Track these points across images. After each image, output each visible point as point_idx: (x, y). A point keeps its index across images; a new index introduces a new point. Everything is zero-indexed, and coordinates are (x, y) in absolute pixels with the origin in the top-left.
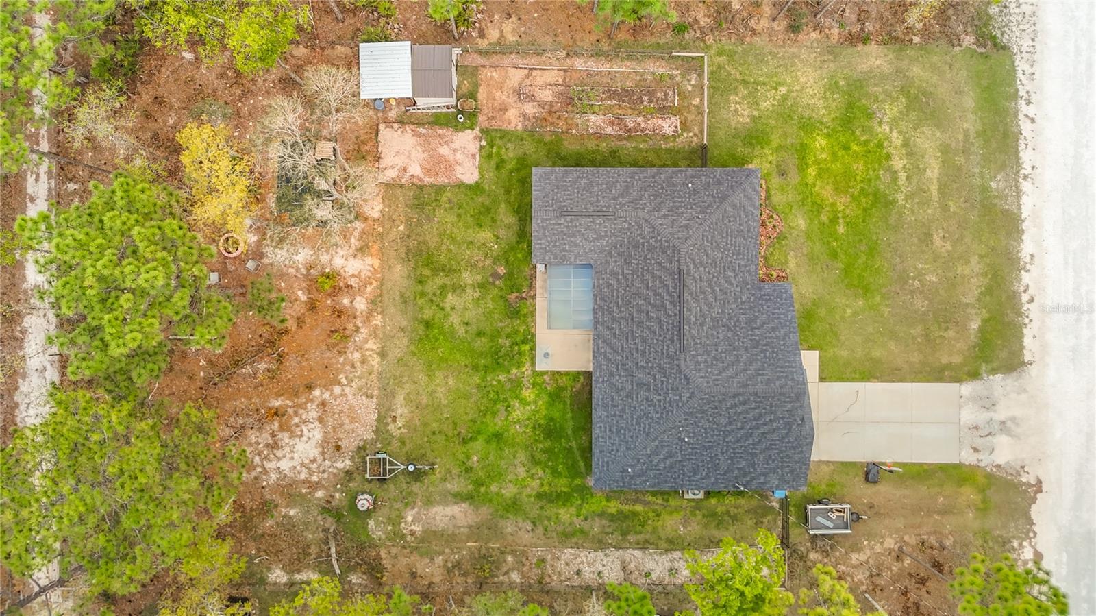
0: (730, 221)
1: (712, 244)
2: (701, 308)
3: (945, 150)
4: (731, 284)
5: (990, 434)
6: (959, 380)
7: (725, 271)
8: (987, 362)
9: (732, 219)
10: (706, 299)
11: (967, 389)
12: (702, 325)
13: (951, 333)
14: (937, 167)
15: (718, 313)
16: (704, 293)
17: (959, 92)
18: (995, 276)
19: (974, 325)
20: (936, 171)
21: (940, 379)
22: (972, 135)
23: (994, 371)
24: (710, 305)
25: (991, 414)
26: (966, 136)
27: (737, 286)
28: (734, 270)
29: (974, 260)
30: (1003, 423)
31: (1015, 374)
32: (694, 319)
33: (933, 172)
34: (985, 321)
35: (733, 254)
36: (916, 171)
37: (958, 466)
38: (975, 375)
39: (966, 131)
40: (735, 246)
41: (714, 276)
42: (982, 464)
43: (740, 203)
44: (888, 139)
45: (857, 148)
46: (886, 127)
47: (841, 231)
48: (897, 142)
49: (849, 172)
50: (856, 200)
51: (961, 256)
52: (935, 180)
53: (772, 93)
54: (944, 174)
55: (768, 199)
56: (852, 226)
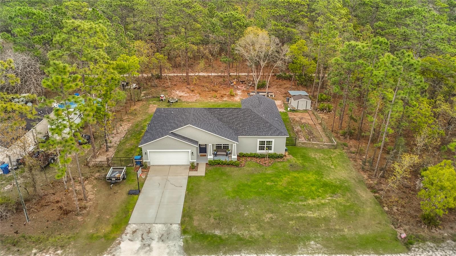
0: (263, 124)
1: (253, 118)
2: (226, 114)
3: (326, 220)
4: (236, 125)
5: (143, 239)
6: (182, 223)
7: (242, 123)
8: (193, 238)
9: (264, 125)
10: (230, 116)
11: (176, 227)
12: (219, 115)
13: (212, 221)
14: (315, 215)
15: (224, 120)
16: (233, 115)
17: (365, 227)
18: (250, 242)
19: (217, 232)
20: (312, 215)
21: (184, 216)
22: (341, 233)
23: (186, 241)
24: (228, 117)
25: (156, 240)
26: (340, 230)
27: (236, 127)
28: (243, 126)
29: (260, 233)
30: (149, 245)
31: (182, 251)
32: (222, 112)
33: (310, 214)
34: (220, 238)
35: (249, 126)
36: (310, 208)
37: (127, 224)
38: (184, 232)
39: (342, 230)
40: (253, 127)
41: (239, 119)
42: (124, 236)
43: (272, 128)
44: (323, 198)
45: (313, 188)
46: (330, 198)
47: (268, 183)
48: (323, 201)
49: (300, 186)
50: (285, 188)
51: (261, 226)
52: (306, 215)
53: (329, 164)
54: (311, 219)
55: (278, 162)
56: (271, 187)
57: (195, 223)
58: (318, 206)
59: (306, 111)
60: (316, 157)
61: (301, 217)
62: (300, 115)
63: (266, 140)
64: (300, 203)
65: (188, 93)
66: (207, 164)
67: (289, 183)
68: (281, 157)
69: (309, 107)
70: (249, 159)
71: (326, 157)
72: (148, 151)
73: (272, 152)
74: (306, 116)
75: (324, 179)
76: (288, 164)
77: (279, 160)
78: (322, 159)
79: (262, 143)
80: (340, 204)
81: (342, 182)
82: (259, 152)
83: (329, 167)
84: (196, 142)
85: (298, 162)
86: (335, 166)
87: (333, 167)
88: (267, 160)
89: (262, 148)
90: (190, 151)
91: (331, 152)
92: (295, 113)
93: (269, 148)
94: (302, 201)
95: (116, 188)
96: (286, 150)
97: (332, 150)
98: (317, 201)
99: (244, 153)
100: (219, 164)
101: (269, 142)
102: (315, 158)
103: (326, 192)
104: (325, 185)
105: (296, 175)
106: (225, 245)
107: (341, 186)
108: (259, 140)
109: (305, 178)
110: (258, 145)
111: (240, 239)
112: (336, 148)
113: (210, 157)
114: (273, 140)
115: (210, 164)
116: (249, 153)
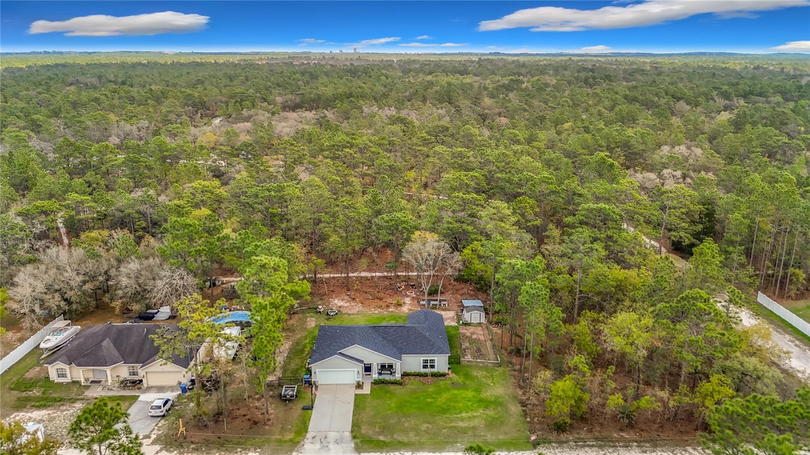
0: (426, 343)
1: (417, 336)
2: (390, 332)
3: (474, 428)
4: (400, 344)
5: (321, 442)
6: (352, 432)
7: (406, 341)
8: (362, 442)
9: (428, 343)
10: (394, 334)
11: (348, 434)
12: (384, 333)
13: (377, 429)
14: (465, 425)
15: (388, 339)
16: (397, 334)
17: (506, 433)
18: (408, 444)
19: (382, 438)
20: (463, 425)
21: (353, 426)
22: (485, 438)
23: (356, 444)
24: (392, 335)
25: (332, 443)
26: (484, 436)
27: (400, 346)
28: (407, 345)
29: (417, 438)
30: (327, 447)
31: (354, 450)
32: (386, 330)
33: (461, 424)
34: (384, 441)
35: (413, 345)
36: (462, 420)
37: (307, 432)
38: (354, 437)
39: (486, 436)
40: (416, 345)
41: (404, 337)
42: (305, 440)
43: (434, 347)
44: (476, 412)
45: (469, 404)
46: (482, 412)
47: (428, 400)
48: (475, 414)
49: (457, 402)
50: (444, 404)
51: (418, 433)
52: (457, 425)
53: (489, 381)
54: (461, 428)
55: (441, 380)
56: (431, 403)
57: (363, 431)
58: (470, 417)
59: (480, 324)
60: (478, 374)
61: (453, 426)
62: (472, 329)
63: (429, 359)
64: (455, 416)
65: (349, 301)
66: (372, 383)
67: (448, 400)
68: (444, 375)
69: (483, 320)
70: (412, 378)
71: (488, 375)
72: (317, 370)
73: (435, 370)
74: (479, 331)
75: (481, 395)
76: (449, 382)
77: (442, 378)
78: (484, 377)
79: (426, 361)
80: (490, 416)
81: (497, 397)
82: (423, 370)
83: (489, 385)
84: (362, 362)
85: (459, 380)
86: (494, 384)
87: (492, 384)
88: (430, 379)
89: (425, 367)
90: (356, 370)
91: (495, 369)
92: (468, 327)
93: (432, 367)
94: (456, 414)
95: (291, 405)
96: (449, 368)
97: (496, 368)
98: (470, 414)
99: (408, 372)
100: (383, 382)
101: (432, 361)
102: (477, 376)
103: (479, 407)
104: (481, 400)
105: (456, 392)
106: (387, 447)
107: (495, 402)
108: (422, 359)
109: (464, 395)
110: (422, 364)
111: (400, 442)
112: (500, 366)
113: (375, 376)
114: (436, 359)
115: (375, 383)
116: (413, 372)
